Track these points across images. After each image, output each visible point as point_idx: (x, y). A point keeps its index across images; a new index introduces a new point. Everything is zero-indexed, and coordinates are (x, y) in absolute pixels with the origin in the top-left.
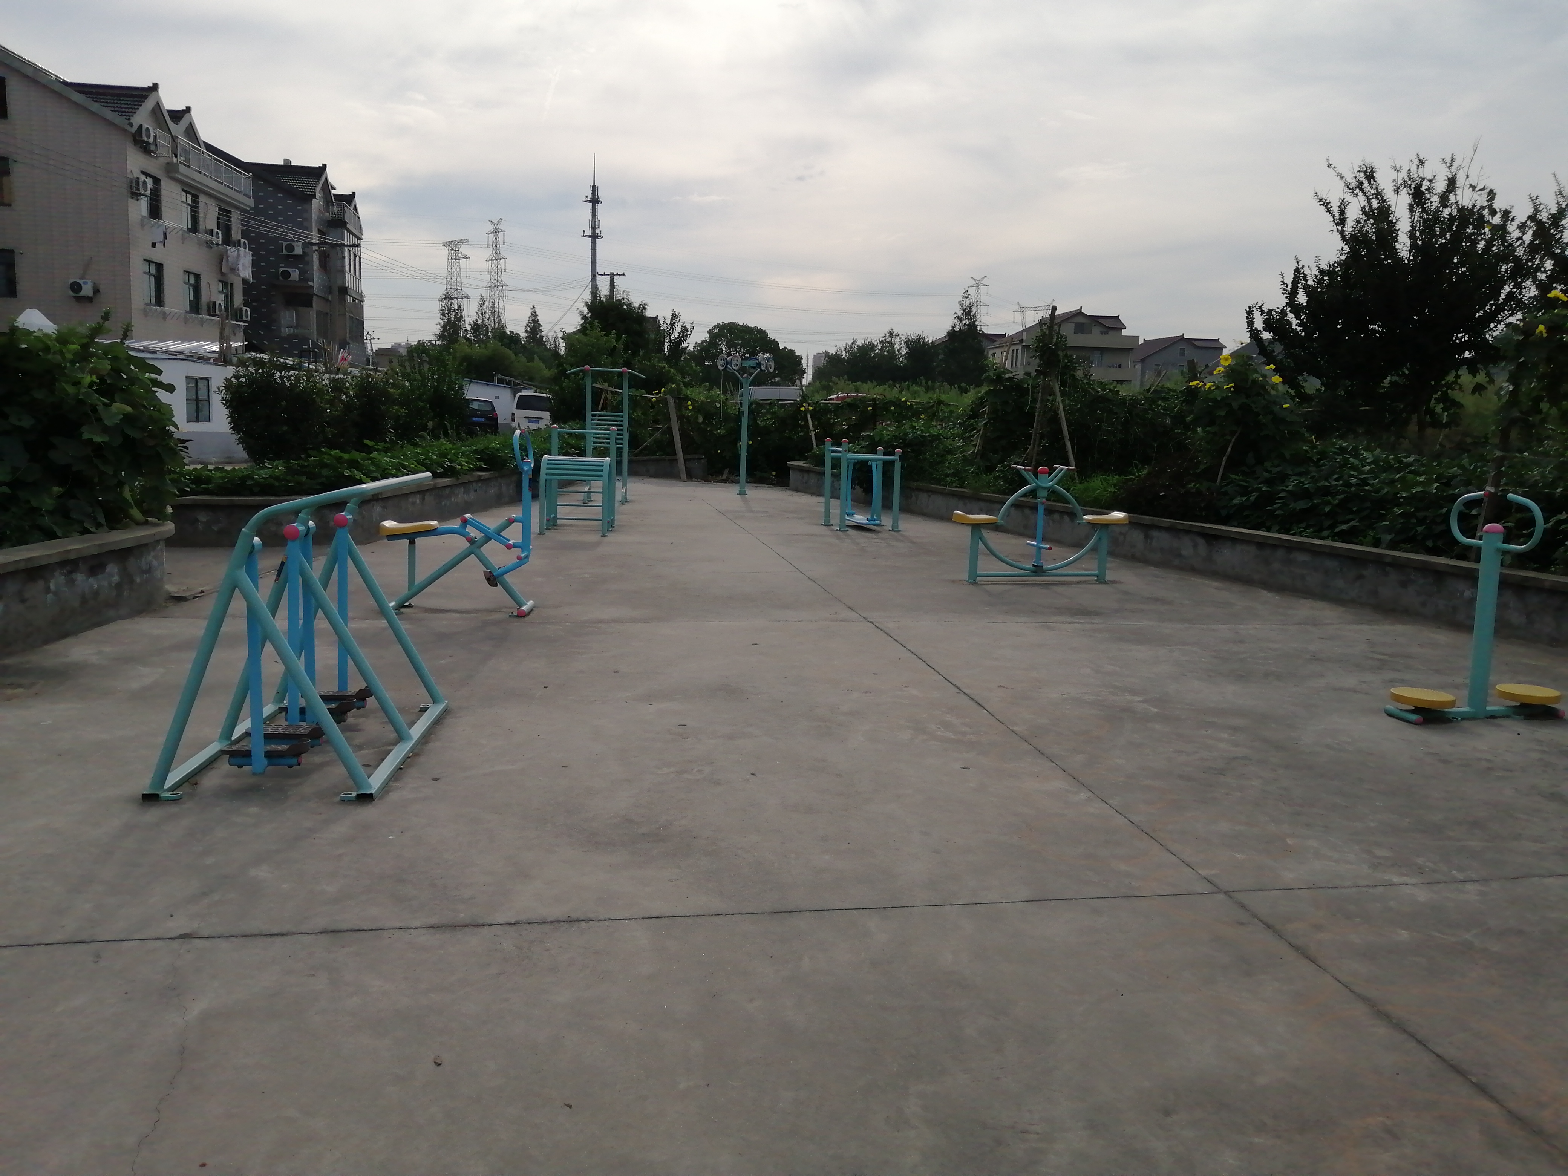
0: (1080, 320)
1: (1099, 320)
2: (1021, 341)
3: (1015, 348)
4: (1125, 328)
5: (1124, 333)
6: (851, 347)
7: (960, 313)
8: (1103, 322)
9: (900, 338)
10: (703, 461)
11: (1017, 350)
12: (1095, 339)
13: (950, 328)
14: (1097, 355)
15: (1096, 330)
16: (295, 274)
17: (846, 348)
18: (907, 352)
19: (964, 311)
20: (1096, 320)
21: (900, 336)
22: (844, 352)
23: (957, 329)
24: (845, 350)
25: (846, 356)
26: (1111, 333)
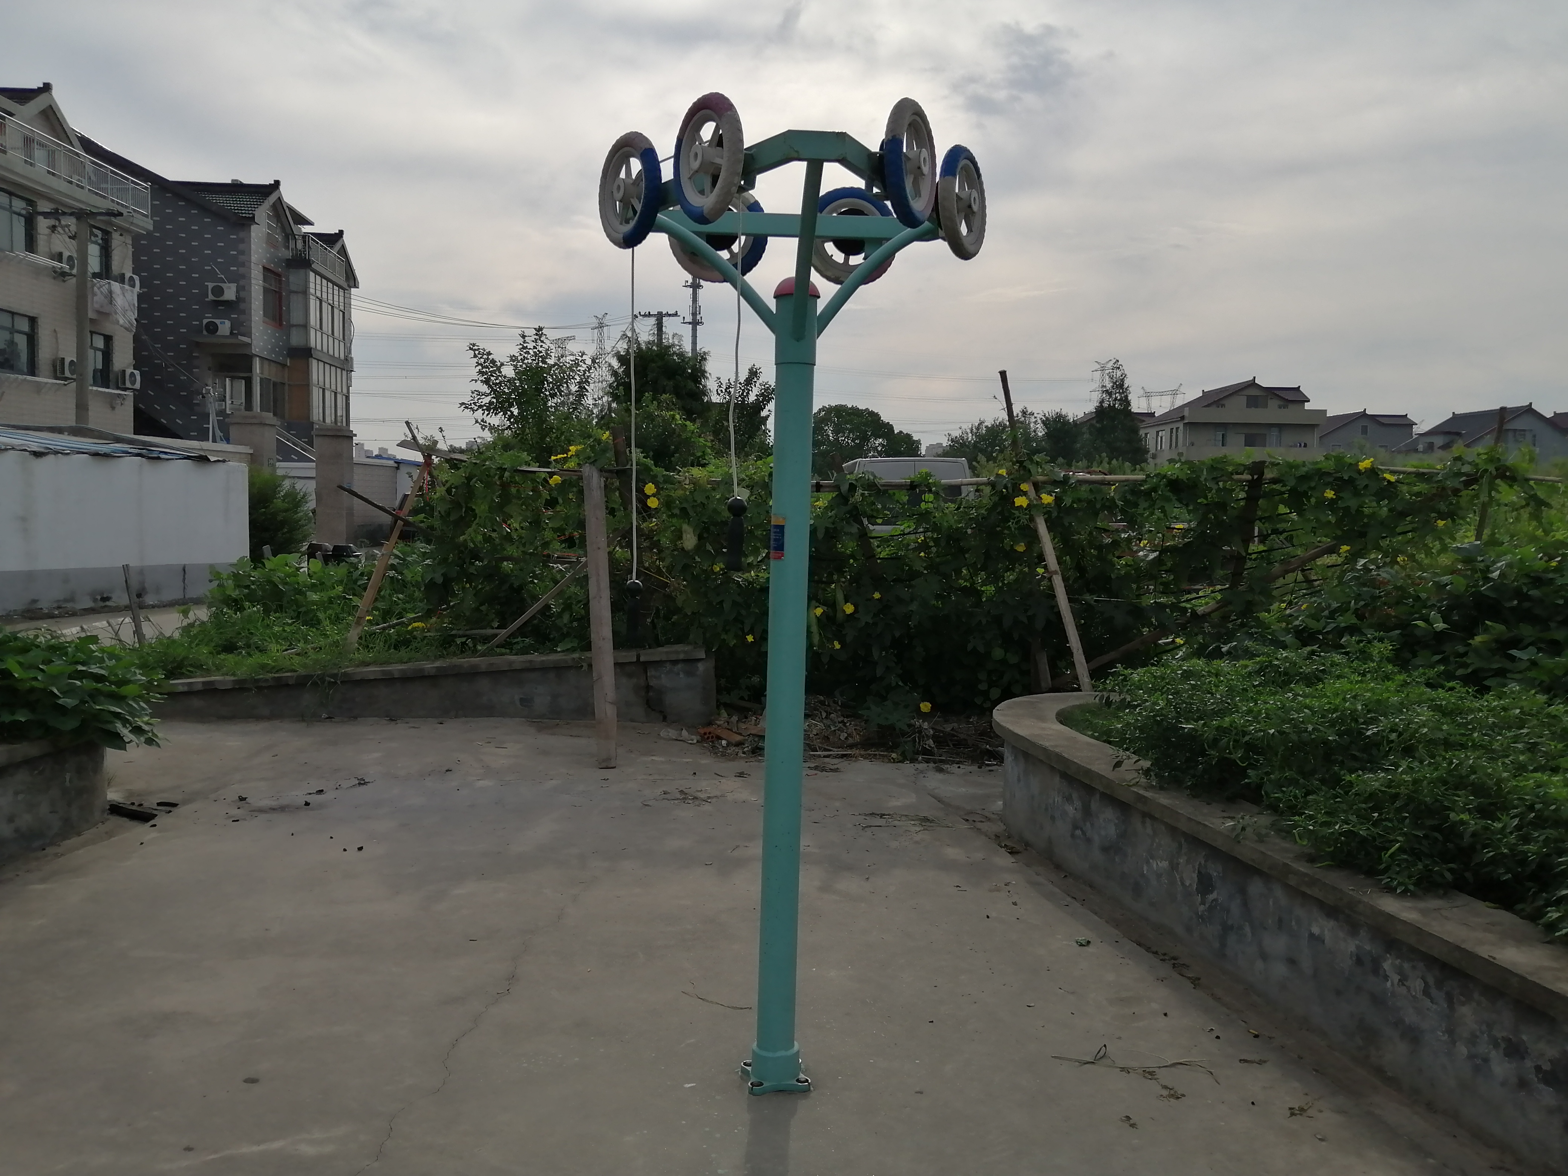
0: (1253, 392)
1: (1277, 392)
2: (1183, 418)
3: (1174, 426)
4: (1309, 401)
5: (1307, 406)
6: (978, 429)
7: (1109, 385)
8: (1282, 394)
9: (1035, 417)
10: (701, 667)
11: (1177, 429)
12: (1271, 414)
13: (1098, 404)
14: (1275, 432)
15: (1273, 403)
16: (224, 327)
17: (972, 430)
18: (1046, 433)
19: (1115, 383)
20: (1273, 392)
21: (1035, 415)
22: (970, 435)
23: (1106, 405)
24: (971, 432)
25: (972, 439)
26: (1291, 407)
